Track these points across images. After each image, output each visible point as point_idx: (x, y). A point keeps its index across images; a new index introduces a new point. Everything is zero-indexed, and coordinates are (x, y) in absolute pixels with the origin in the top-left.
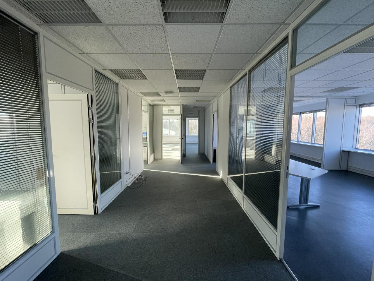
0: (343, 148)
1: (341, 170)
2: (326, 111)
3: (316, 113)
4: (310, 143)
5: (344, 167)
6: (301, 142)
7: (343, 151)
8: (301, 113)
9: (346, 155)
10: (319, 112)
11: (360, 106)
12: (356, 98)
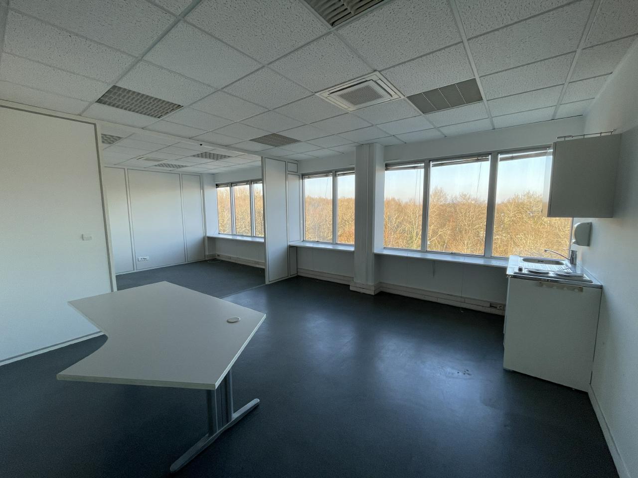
0: (290, 242)
1: (290, 277)
2: (263, 183)
3: (253, 185)
4: (249, 236)
5: (293, 273)
6: (239, 235)
7: (291, 247)
8: (232, 184)
9: (294, 251)
10: (256, 183)
11: (303, 176)
12: (297, 162)
